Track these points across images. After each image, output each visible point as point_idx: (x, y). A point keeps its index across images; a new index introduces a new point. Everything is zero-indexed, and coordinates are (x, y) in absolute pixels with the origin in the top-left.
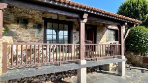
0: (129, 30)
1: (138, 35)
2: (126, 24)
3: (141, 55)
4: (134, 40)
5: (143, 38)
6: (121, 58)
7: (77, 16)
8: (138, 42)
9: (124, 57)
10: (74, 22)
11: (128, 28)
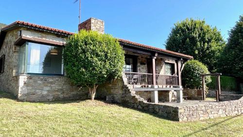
0: (184, 65)
1: (193, 69)
2: (182, 59)
3: (197, 89)
4: (189, 74)
5: (197, 72)
6: (179, 87)
7: (149, 54)
8: (193, 76)
9: (181, 87)
10: (138, 56)
11: (183, 63)
